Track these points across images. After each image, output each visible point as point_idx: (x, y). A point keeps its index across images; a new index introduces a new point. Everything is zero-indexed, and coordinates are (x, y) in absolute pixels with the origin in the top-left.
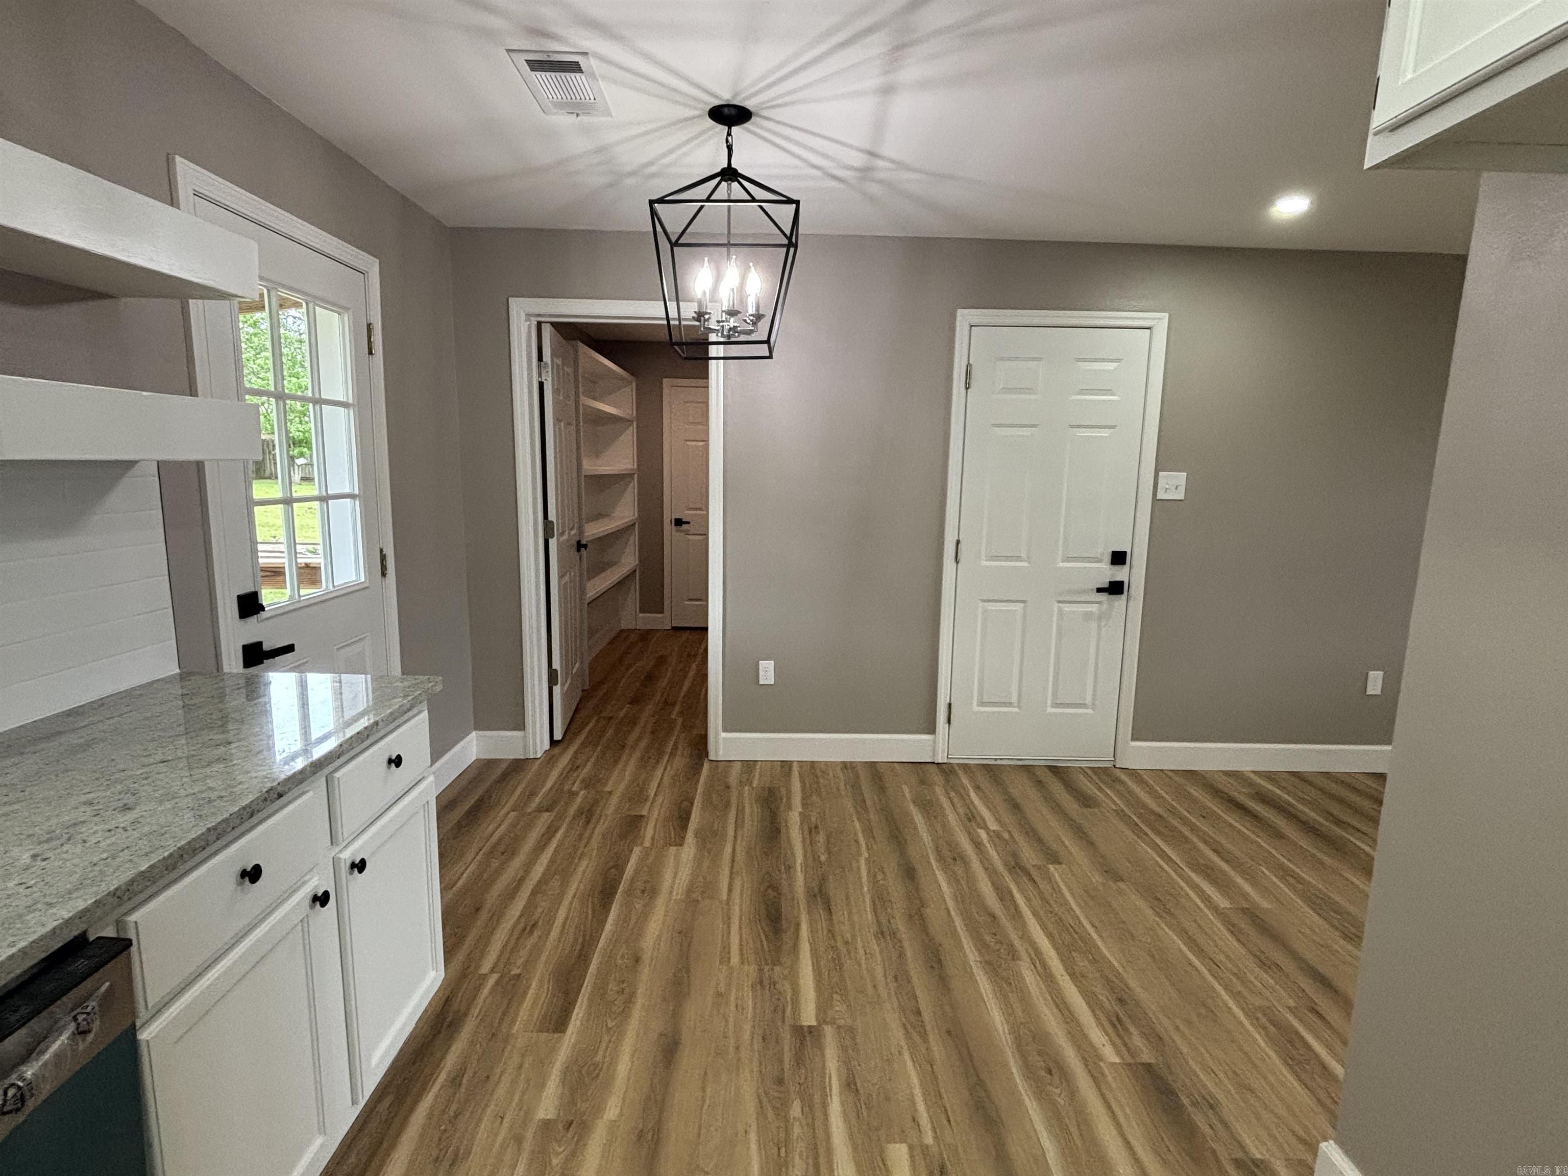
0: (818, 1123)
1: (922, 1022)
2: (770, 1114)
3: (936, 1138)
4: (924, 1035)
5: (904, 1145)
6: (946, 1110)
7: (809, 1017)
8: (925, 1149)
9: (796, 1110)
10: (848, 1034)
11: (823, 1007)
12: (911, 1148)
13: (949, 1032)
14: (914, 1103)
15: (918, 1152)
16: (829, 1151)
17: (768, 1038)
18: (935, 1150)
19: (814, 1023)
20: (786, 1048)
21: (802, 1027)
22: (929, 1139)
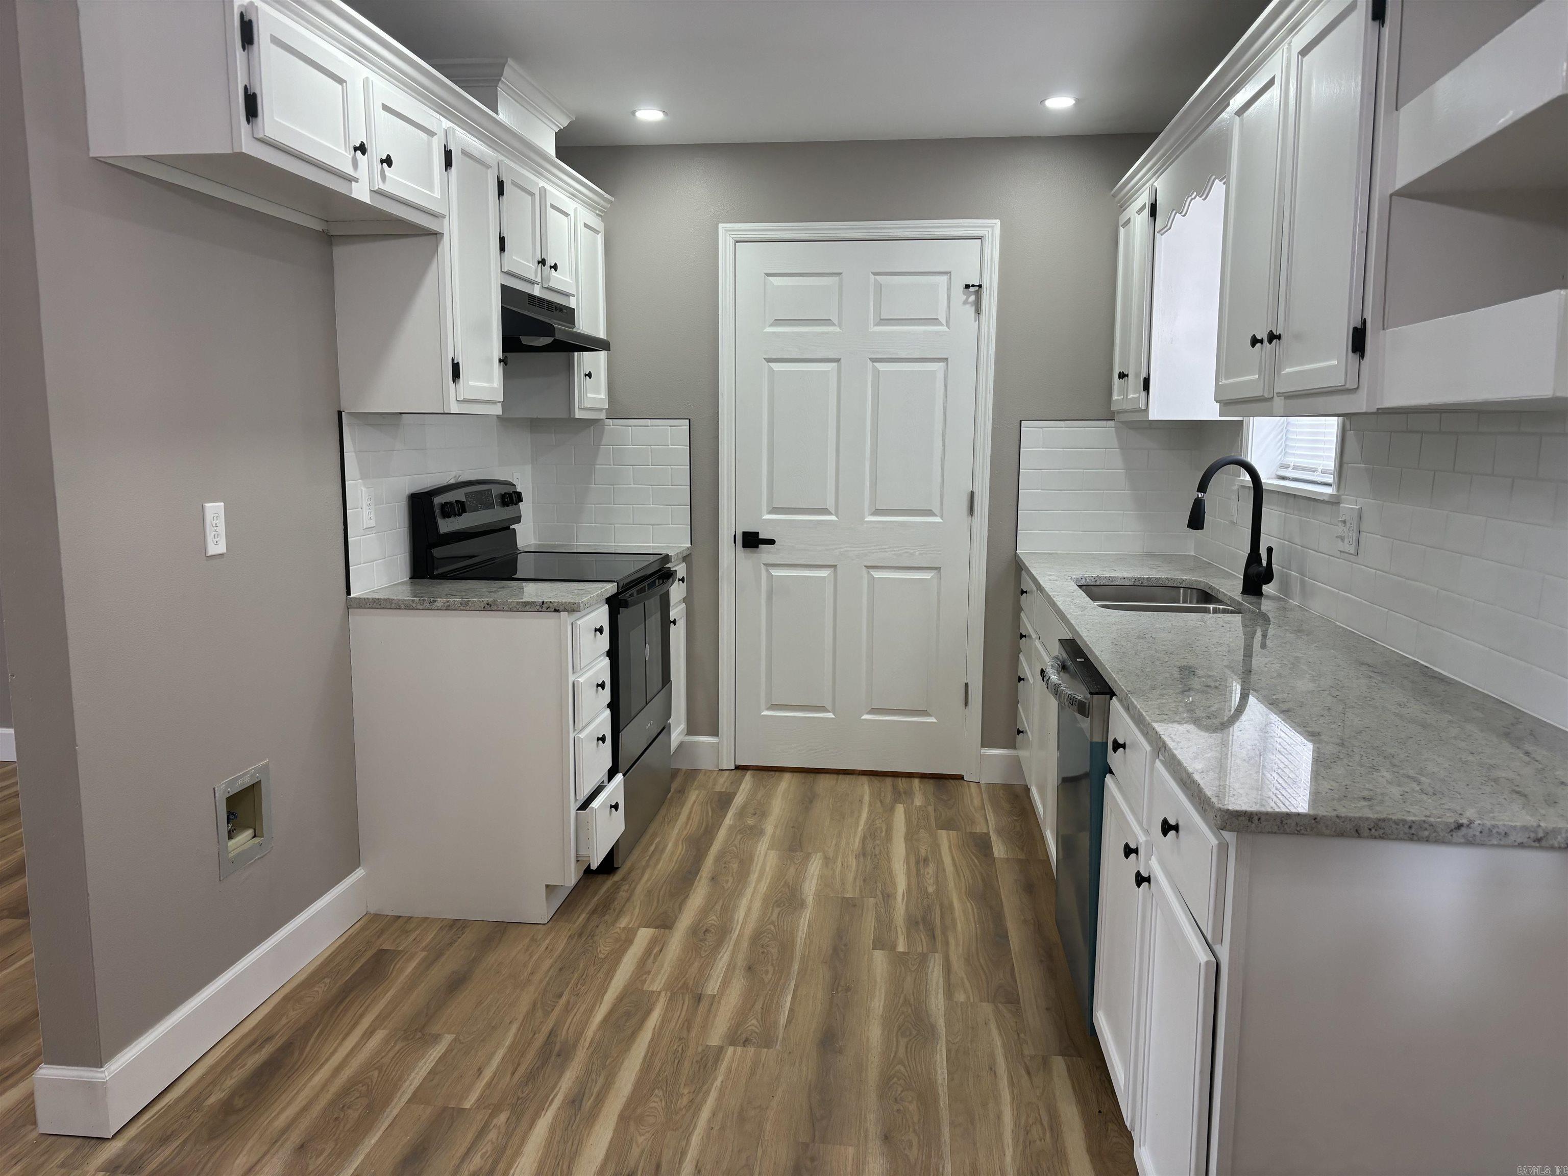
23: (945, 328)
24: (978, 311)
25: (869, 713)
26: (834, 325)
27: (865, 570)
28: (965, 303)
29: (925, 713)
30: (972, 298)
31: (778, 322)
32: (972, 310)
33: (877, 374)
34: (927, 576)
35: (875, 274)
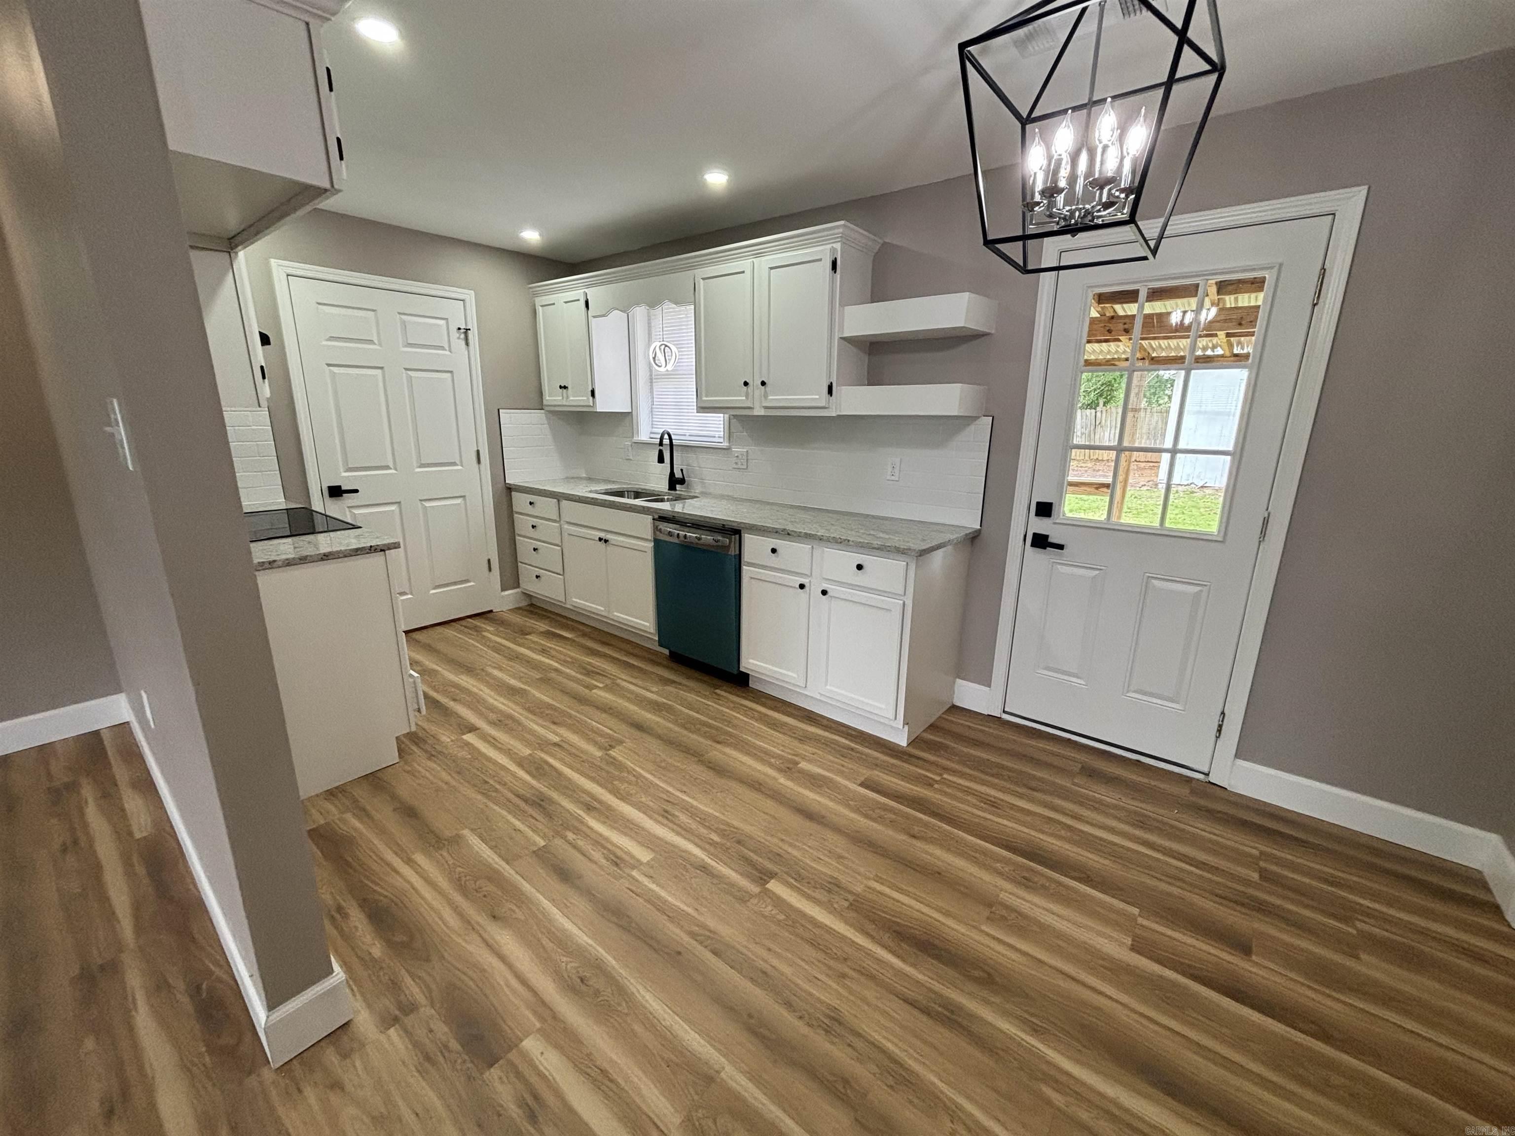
0: (697, 840)
1: (706, 947)
2: (722, 827)
3: (633, 878)
4: (693, 935)
5: (645, 861)
6: (637, 895)
7: (773, 886)
8: (633, 867)
9: (716, 838)
10: (743, 898)
11: (778, 902)
12: (641, 863)
13: (679, 953)
14: (658, 885)
15: (637, 864)
16: (678, 834)
17: (778, 857)
18: (627, 870)
19: (768, 886)
20: (760, 859)
21: (772, 878)
22: (635, 873)
23: (447, 353)
24: (467, 344)
25: (434, 589)
26: (375, 344)
27: (419, 503)
28: (459, 338)
29: (467, 581)
30: (463, 336)
31: (332, 338)
32: (463, 343)
33: (410, 378)
34: (459, 501)
35: (399, 313)
